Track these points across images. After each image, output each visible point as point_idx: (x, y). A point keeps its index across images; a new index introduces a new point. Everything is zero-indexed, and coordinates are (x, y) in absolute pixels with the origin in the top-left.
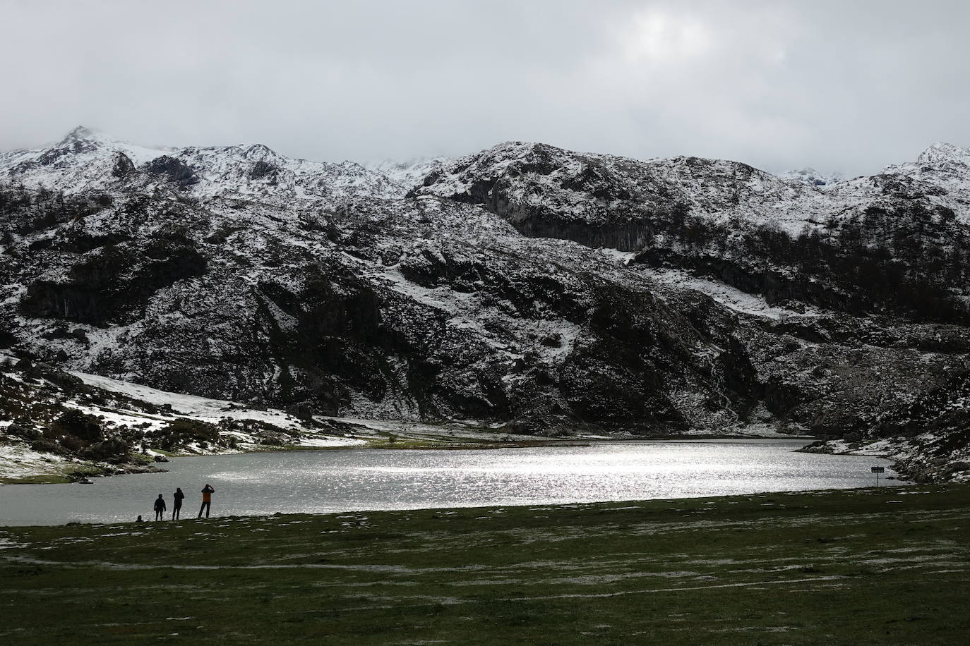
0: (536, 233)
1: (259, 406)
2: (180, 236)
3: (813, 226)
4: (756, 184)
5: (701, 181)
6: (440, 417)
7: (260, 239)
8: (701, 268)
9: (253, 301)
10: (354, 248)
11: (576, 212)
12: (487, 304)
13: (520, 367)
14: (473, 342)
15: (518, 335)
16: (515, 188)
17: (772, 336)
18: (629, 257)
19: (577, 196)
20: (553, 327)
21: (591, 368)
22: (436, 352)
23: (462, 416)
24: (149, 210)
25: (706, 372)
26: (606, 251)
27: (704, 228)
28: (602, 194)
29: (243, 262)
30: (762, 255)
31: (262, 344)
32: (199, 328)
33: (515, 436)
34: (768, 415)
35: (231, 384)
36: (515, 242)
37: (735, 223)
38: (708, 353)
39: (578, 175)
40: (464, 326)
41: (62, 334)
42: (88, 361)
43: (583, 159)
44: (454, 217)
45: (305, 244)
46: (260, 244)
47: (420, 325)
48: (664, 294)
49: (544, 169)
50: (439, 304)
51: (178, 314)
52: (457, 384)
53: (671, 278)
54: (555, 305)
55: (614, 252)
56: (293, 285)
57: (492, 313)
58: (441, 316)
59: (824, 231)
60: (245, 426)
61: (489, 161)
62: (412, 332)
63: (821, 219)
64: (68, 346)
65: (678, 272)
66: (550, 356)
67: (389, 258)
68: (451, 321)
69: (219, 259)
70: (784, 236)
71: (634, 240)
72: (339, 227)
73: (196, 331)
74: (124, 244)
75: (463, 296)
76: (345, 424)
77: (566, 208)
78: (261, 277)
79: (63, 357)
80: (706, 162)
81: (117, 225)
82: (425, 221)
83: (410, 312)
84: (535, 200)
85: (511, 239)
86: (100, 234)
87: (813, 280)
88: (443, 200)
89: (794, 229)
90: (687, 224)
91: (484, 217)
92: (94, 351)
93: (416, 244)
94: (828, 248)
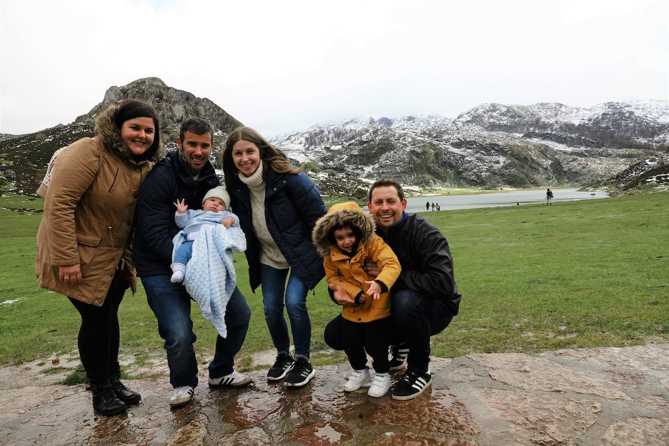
0: (492, 130)
1: (410, 185)
2: (387, 139)
3: (583, 121)
4: (563, 109)
5: (545, 110)
6: (463, 186)
7: (410, 138)
8: (545, 137)
9: (408, 156)
10: (437, 139)
11: (505, 123)
12: (477, 152)
13: (488, 171)
14: (472, 164)
15: (486, 161)
16: (486, 117)
17: (568, 157)
18: (521, 135)
19: (505, 118)
20: (497, 158)
21: (509, 170)
22: (462, 167)
23: (470, 185)
24: (379, 133)
25: (546, 169)
26: (514, 134)
27: (546, 125)
28: (512, 117)
29: (406, 145)
30: (566, 131)
31: (411, 168)
33: (486, 191)
34: (567, 181)
36: (486, 133)
37: (557, 122)
38: (547, 163)
39: (505, 112)
40: (470, 159)
41: (357, 168)
42: (364, 175)
43: (507, 107)
44: (466, 127)
45: (422, 139)
46: (410, 140)
47: (456, 160)
48: (533, 146)
49: (494, 111)
50: (462, 153)
51: (388, 161)
52: (468, 176)
53: (535, 141)
54: (498, 151)
55: (517, 134)
56: (419, 151)
57: (478, 155)
58: (463, 157)
59: (587, 122)
61: (477, 110)
62: (454, 162)
63: (586, 118)
64: (359, 171)
65: (538, 139)
66: (496, 166)
67: (447, 141)
68: (466, 158)
69: (398, 145)
70: (573, 125)
71: (523, 130)
72: (432, 133)
73: (393, 165)
74: (372, 142)
75: (469, 151)
76: (434, 189)
77: (501, 122)
78: (410, 149)
79: (358, 175)
80: (547, 104)
81: (370, 138)
82: (458, 129)
83: (454, 156)
84: (492, 120)
85: (484, 133)
86: (366, 140)
87: (583, 138)
88: (463, 123)
89: (577, 123)
90: (540, 124)
91: (476, 127)
92: (366, 172)
93: (455, 136)
94: (588, 128)
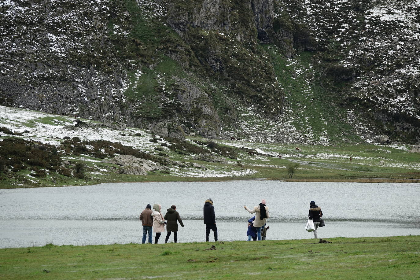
1: (114, 124)
6: (358, 139)
14: (401, 40)
22: (351, 53)
23: (386, 139)
31: (118, 41)
32: (36, 19)
35: (78, 95)
47: (330, 16)
52: (379, 95)
60: (96, 150)
62: (320, 26)
68: (372, 11)
73: (32, 24)
76: (229, 149)
